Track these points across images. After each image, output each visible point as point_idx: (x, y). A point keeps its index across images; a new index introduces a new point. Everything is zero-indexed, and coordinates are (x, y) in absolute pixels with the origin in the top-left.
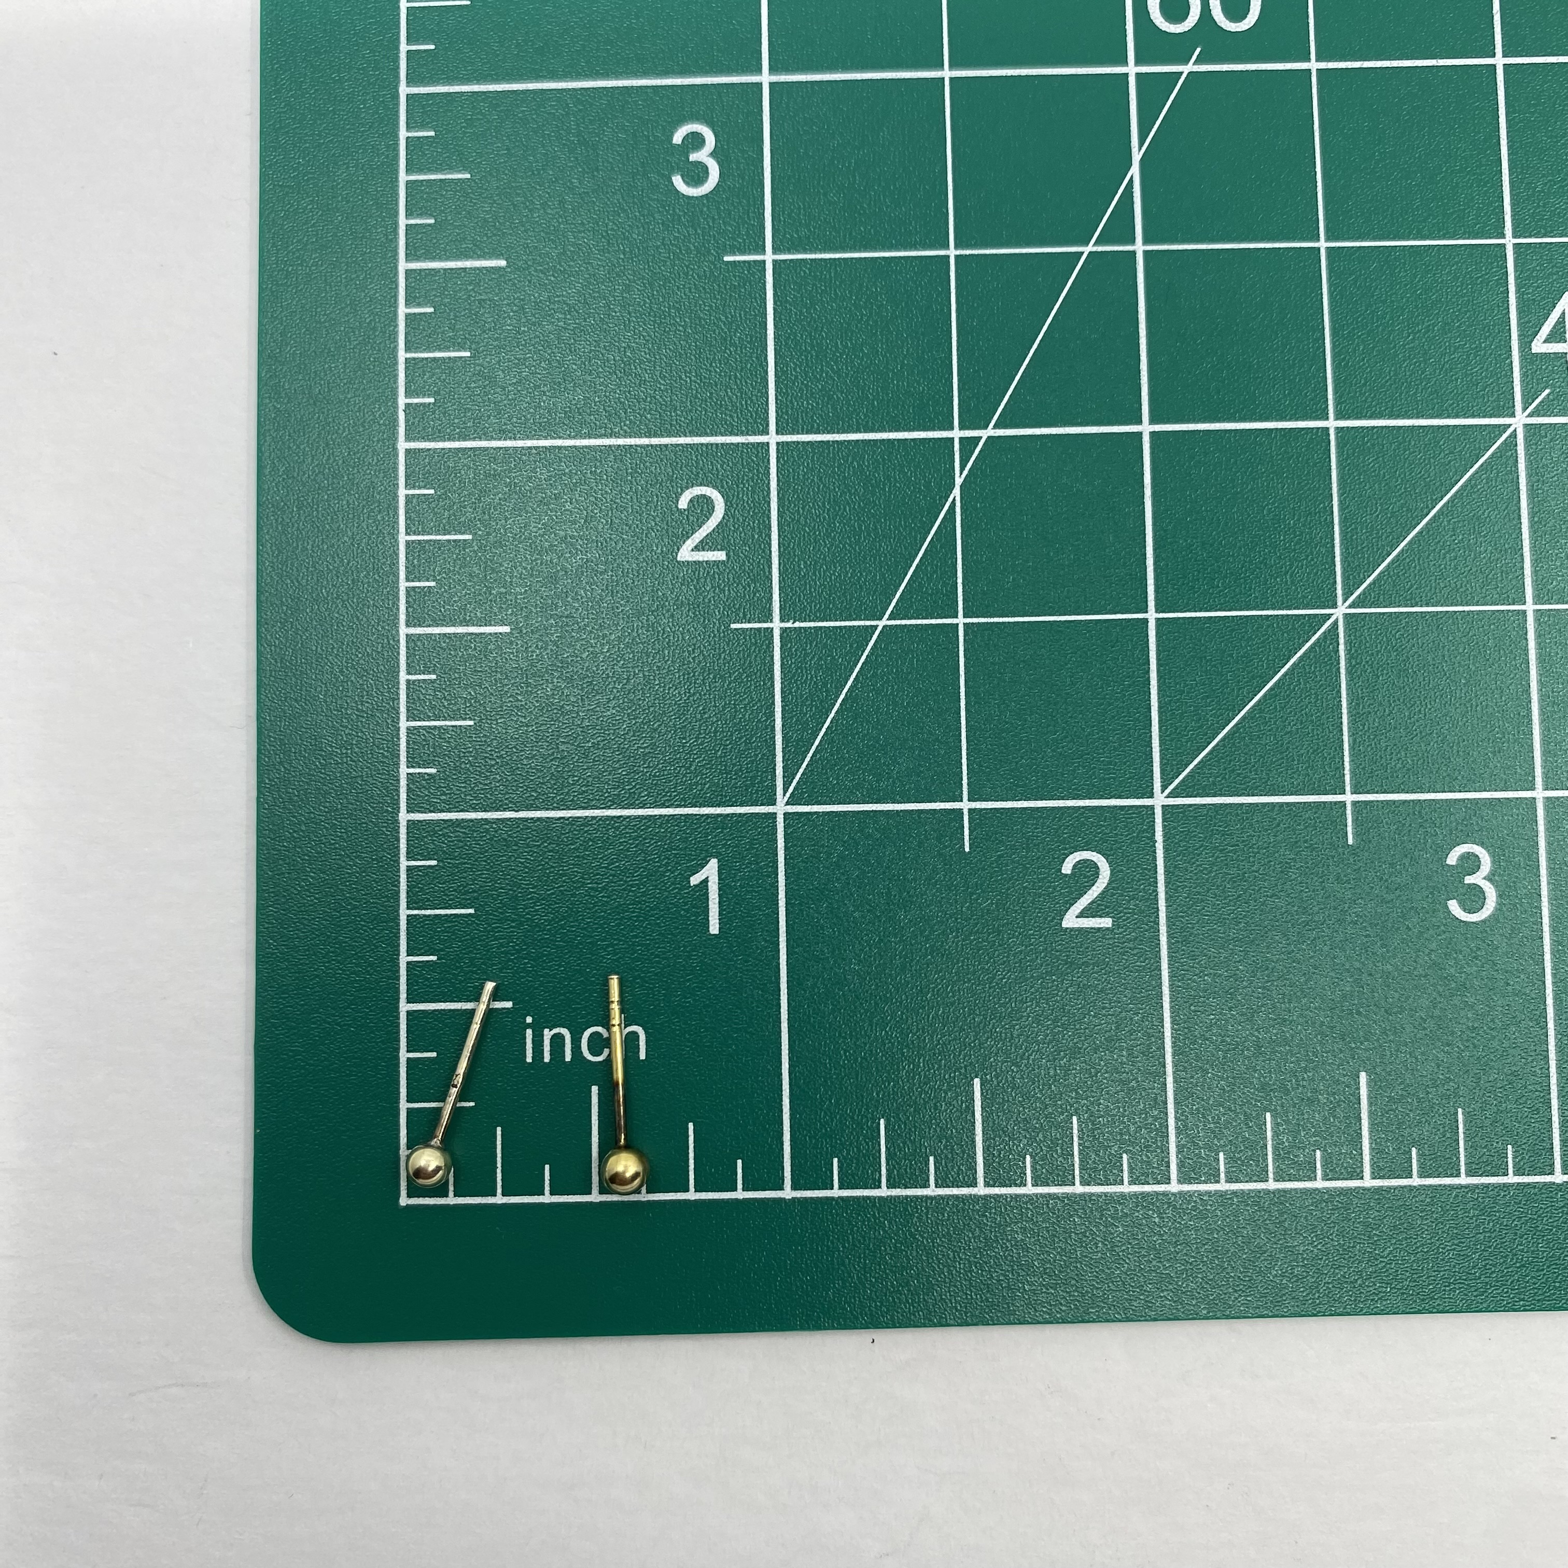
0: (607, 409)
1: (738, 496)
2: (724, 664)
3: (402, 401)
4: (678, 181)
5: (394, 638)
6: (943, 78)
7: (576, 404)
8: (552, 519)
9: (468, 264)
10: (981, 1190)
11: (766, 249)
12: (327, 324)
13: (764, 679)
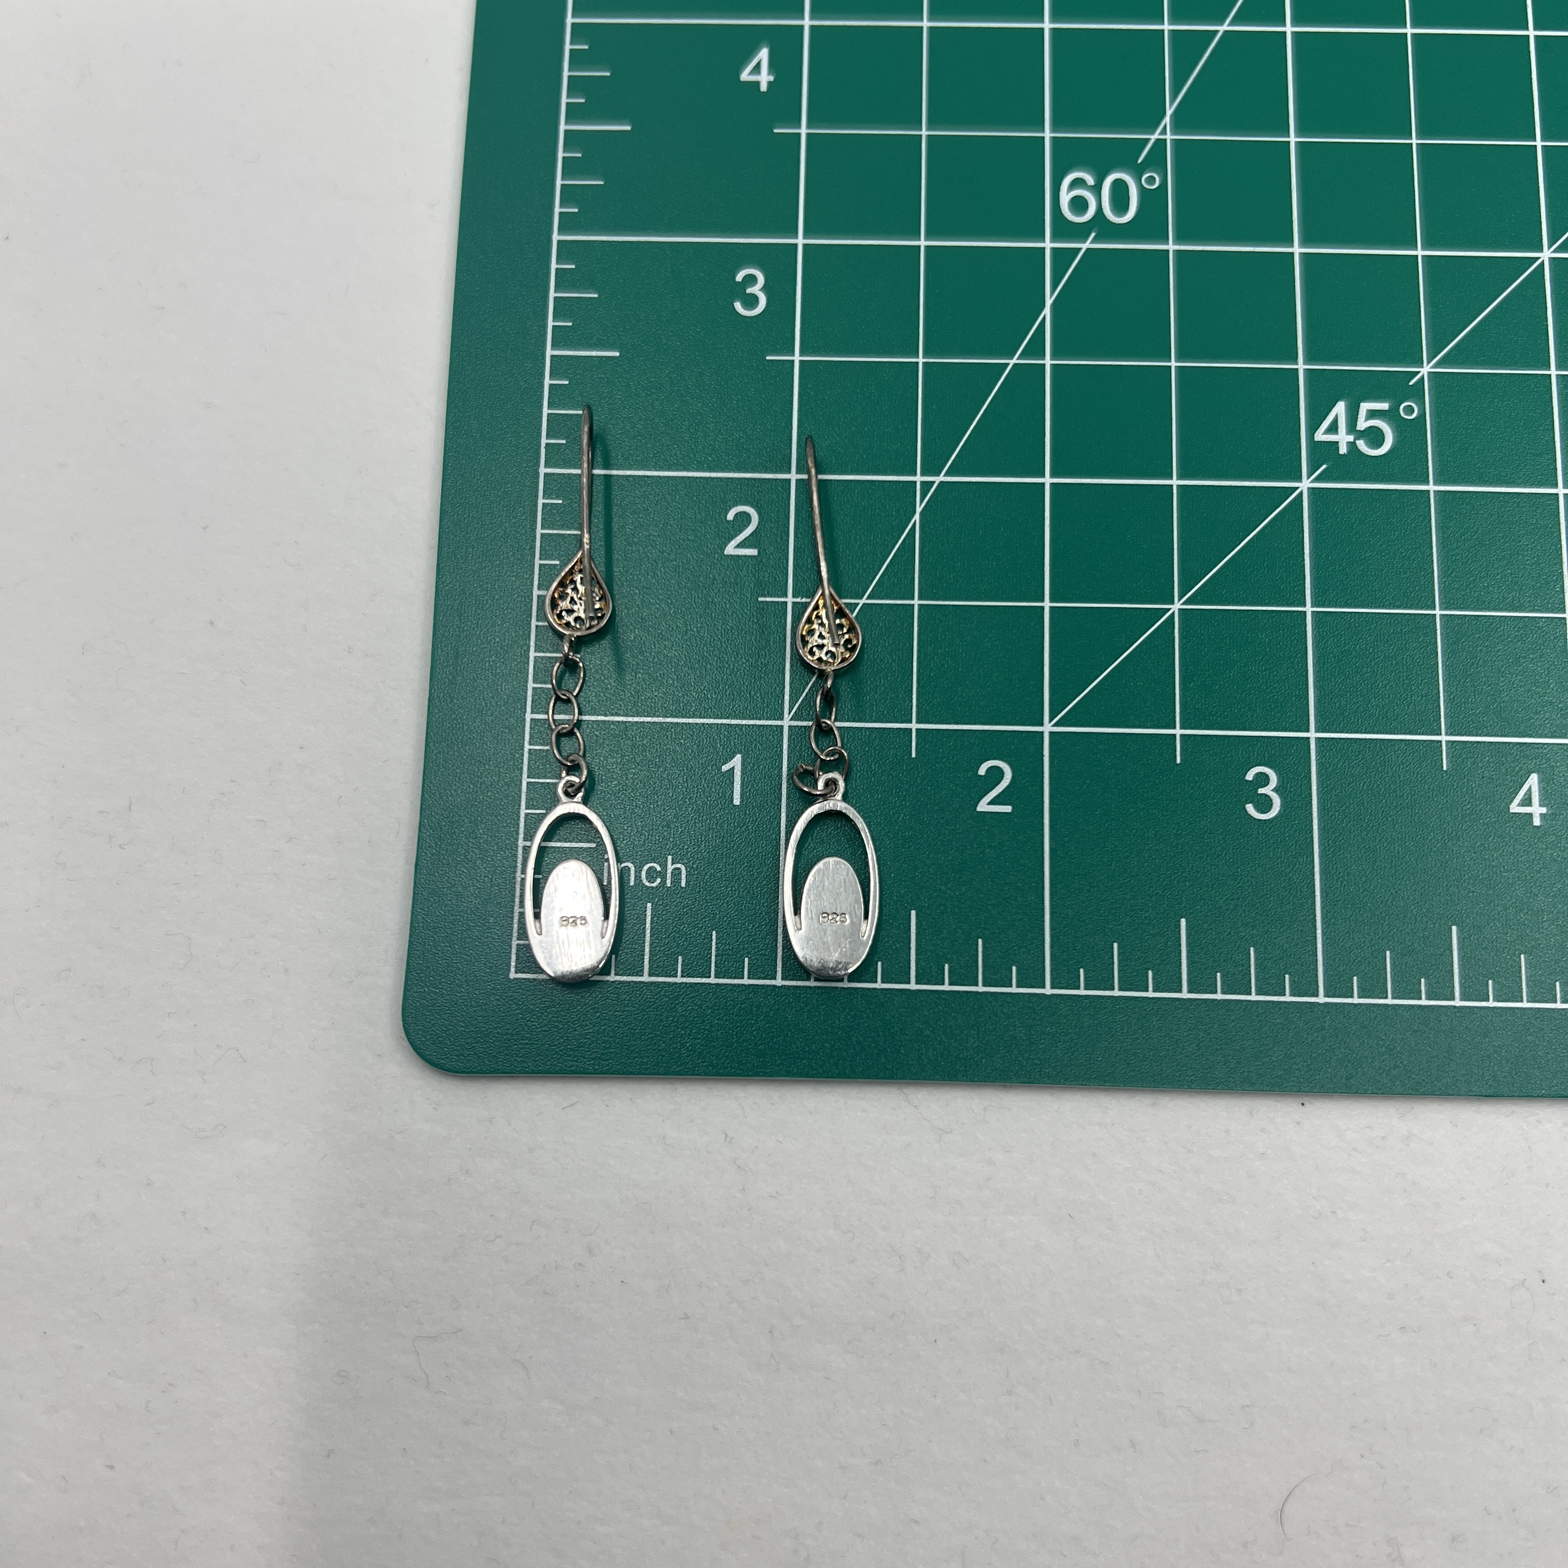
0: (682, 453)
1: (768, 513)
2: (753, 625)
3: (544, 441)
4: (738, 306)
5: (529, 597)
6: (919, 247)
7: (661, 449)
8: (641, 525)
9: (594, 353)
10: (913, 986)
11: (795, 353)
12: (495, 388)
13: (780, 636)
